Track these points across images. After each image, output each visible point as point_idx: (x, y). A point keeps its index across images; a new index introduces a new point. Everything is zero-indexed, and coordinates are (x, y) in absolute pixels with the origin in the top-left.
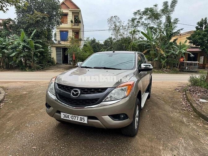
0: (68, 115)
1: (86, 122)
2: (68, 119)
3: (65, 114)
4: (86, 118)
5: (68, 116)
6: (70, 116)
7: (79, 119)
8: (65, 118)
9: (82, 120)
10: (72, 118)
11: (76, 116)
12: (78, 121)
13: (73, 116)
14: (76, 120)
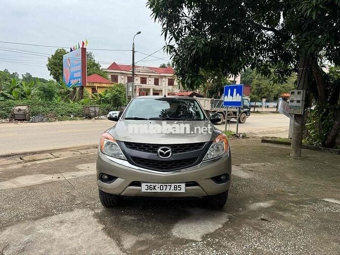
0: (155, 184)
1: (183, 190)
2: (155, 191)
3: (149, 184)
4: (183, 186)
5: (154, 187)
6: (158, 185)
7: (172, 188)
8: (149, 191)
9: (178, 189)
10: (162, 189)
11: (168, 184)
12: (171, 191)
13: (163, 185)
14: (168, 191)
